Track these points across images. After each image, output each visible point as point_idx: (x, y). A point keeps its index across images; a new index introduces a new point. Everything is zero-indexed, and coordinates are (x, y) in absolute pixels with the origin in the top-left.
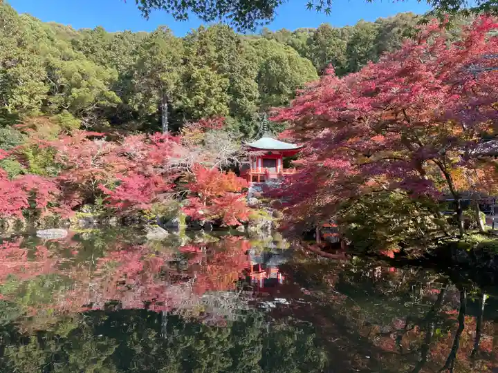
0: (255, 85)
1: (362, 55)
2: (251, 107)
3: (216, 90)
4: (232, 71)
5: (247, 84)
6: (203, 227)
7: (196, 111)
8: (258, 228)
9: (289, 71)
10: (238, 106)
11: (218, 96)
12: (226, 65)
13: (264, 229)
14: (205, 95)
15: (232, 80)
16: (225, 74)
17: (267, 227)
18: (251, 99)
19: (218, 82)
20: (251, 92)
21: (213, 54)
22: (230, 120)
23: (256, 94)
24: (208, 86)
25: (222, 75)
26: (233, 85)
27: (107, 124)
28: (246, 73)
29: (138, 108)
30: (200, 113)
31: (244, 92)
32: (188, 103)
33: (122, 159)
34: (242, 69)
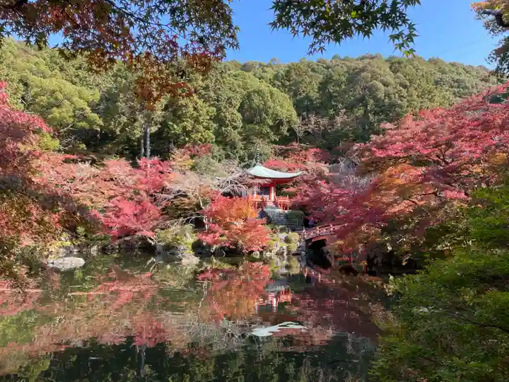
0: (239, 115)
1: (335, 94)
2: (235, 136)
3: (204, 118)
4: (218, 101)
5: (233, 114)
6: (214, 254)
7: (182, 138)
8: (273, 254)
9: (270, 103)
10: (223, 134)
11: (205, 124)
12: (212, 94)
13: (280, 254)
14: (193, 122)
15: (219, 110)
16: (212, 103)
17: (283, 253)
18: (235, 128)
19: (206, 110)
20: (235, 122)
21: (200, 83)
22: (216, 148)
23: (240, 124)
24: (195, 114)
25: (208, 104)
26: (218, 114)
27: (83, 146)
28: (230, 103)
29: (120, 131)
30: (187, 139)
31: (229, 121)
32: (174, 129)
33: (111, 184)
34: (228, 100)
